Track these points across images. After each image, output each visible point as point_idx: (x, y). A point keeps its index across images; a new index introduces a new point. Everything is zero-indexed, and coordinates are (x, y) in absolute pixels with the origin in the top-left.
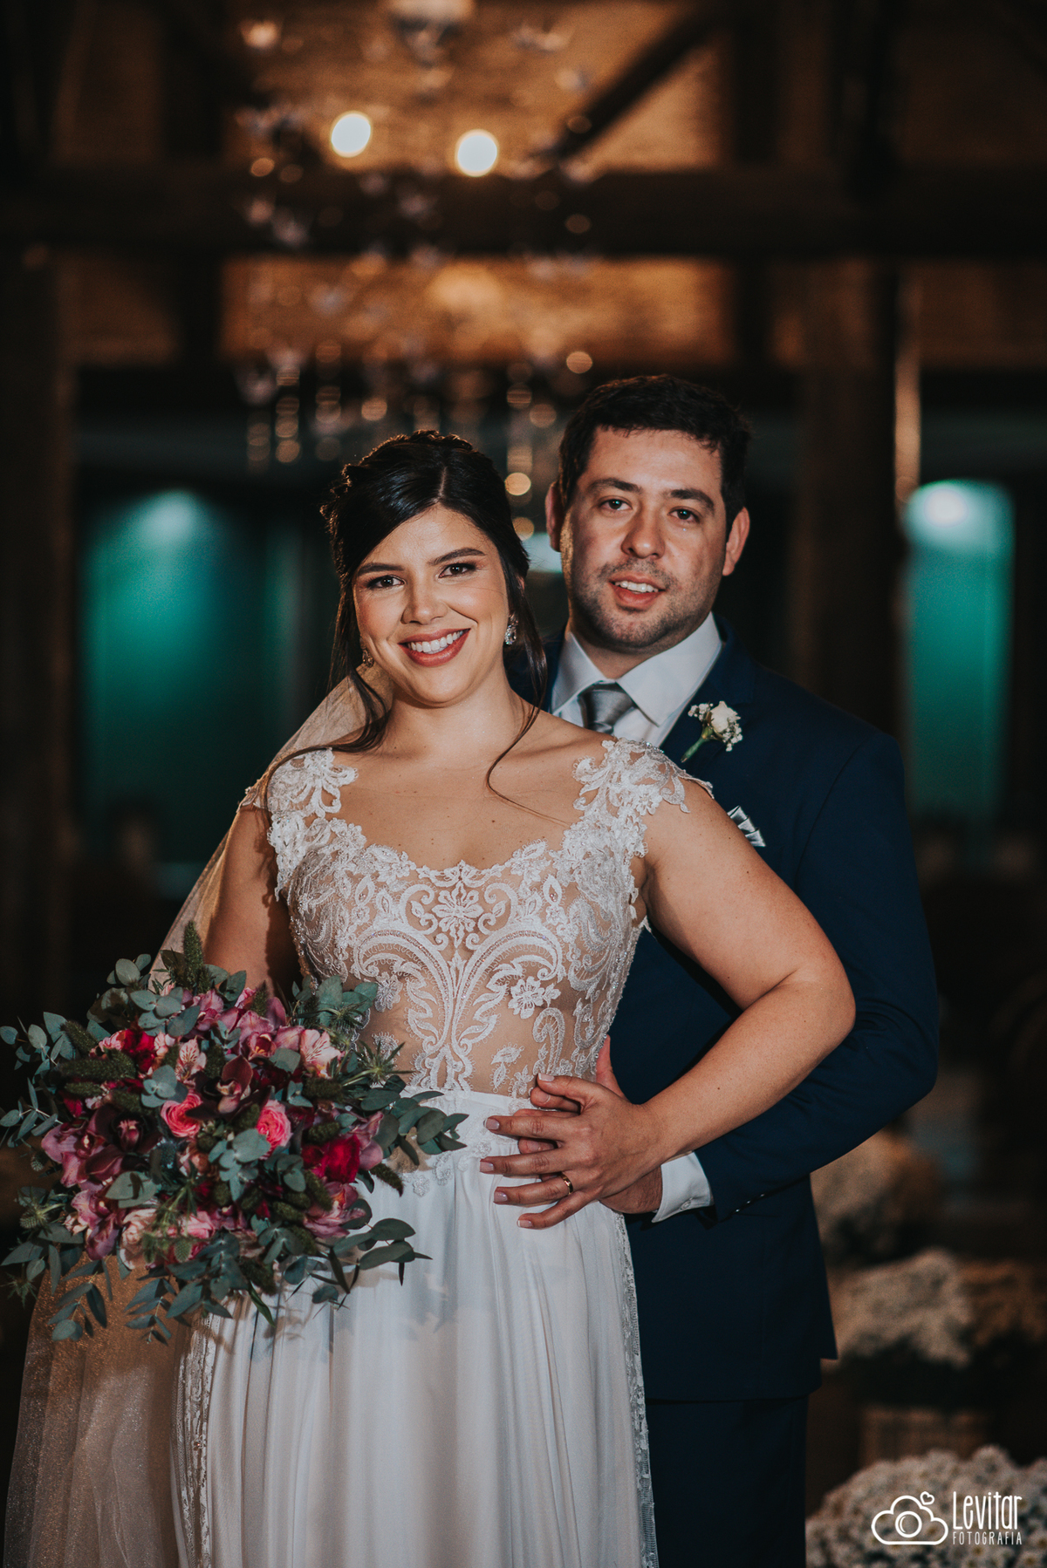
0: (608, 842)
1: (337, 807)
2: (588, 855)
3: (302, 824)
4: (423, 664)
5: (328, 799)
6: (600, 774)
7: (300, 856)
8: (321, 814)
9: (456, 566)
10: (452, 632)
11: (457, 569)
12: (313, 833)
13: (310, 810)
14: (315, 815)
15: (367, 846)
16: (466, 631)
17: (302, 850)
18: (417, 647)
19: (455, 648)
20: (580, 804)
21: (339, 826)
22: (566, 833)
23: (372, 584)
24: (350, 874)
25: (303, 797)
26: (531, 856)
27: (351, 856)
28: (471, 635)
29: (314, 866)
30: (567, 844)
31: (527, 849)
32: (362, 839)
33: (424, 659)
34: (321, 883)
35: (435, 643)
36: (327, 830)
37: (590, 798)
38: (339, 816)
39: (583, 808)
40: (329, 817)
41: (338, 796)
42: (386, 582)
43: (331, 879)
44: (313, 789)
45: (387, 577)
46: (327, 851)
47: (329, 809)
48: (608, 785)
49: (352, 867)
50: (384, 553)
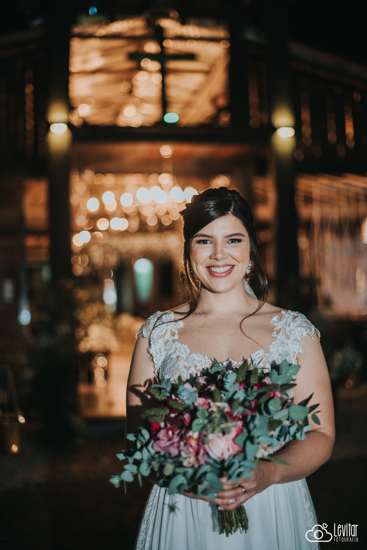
0: (287, 349)
1: (177, 337)
2: (280, 355)
3: (163, 344)
4: (215, 276)
5: (173, 334)
6: (281, 322)
7: (163, 358)
8: (171, 339)
9: (234, 240)
10: (229, 265)
11: (233, 241)
12: (168, 348)
13: (166, 338)
14: (168, 341)
15: (190, 354)
16: (233, 266)
17: (164, 355)
18: (213, 269)
19: (229, 272)
20: (274, 334)
21: (178, 345)
22: (270, 345)
23: (199, 242)
24: (185, 366)
25: (163, 333)
26: (258, 356)
27: (185, 358)
28: (235, 268)
29: (170, 363)
30: (271, 350)
31: (256, 353)
32: (188, 351)
33: (216, 274)
34: (173, 370)
35: (222, 269)
36: (173, 347)
37: (278, 332)
38: (178, 340)
39: (275, 336)
40: (174, 341)
41: (177, 332)
42: (205, 242)
43: (178, 369)
44: (167, 330)
45: (206, 240)
46: (174, 356)
47: (174, 338)
48: (285, 327)
49: (185, 363)
50: (206, 230)
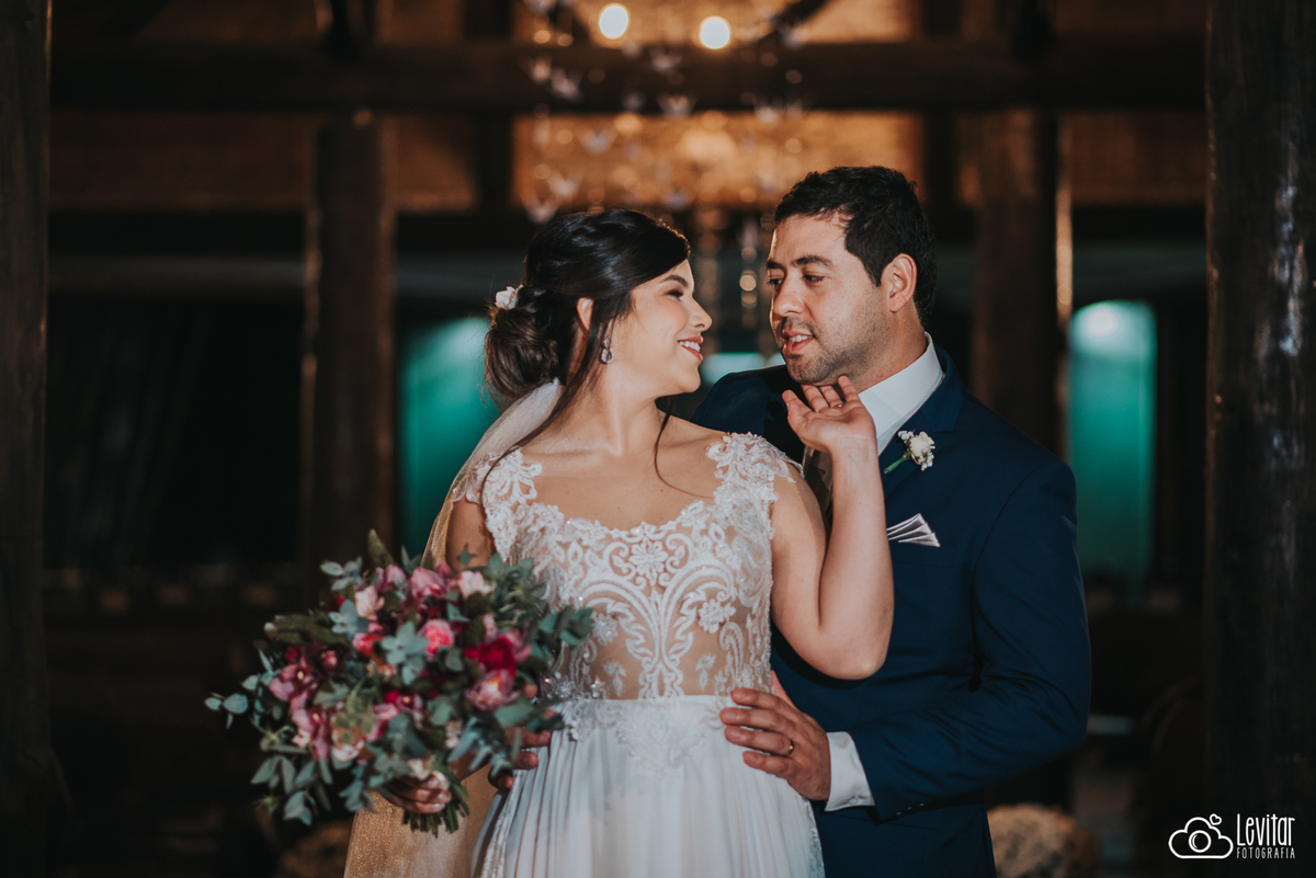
0: (746, 497)
1: (533, 494)
2: (734, 507)
3: (509, 512)
5: (526, 490)
6: (727, 456)
7: (513, 537)
8: (523, 500)
12: (520, 517)
13: (513, 499)
14: (518, 504)
15: (566, 520)
17: (514, 531)
20: (719, 475)
21: (539, 508)
22: (715, 493)
24: (559, 543)
25: (506, 490)
26: (694, 512)
27: (556, 529)
29: (528, 542)
30: (717, 500)
31: (691, 508)
32: (560, 516)
36: (530, 513)
37: (725, 469)
38: (538, 500)
39: (721, 477)
40: (530, 503)
41: (532, 485)
43: (545, 549)
44: (512, 483)
46: (535, 529)
47: (528, 497)
48: (735, 462)
49: (560, 538)
